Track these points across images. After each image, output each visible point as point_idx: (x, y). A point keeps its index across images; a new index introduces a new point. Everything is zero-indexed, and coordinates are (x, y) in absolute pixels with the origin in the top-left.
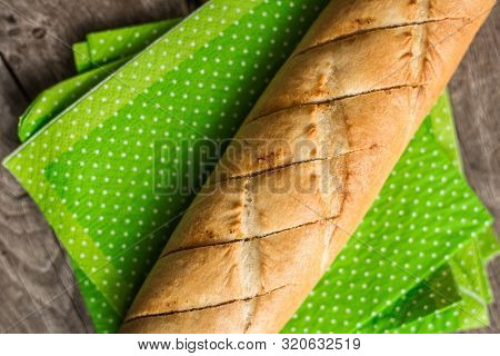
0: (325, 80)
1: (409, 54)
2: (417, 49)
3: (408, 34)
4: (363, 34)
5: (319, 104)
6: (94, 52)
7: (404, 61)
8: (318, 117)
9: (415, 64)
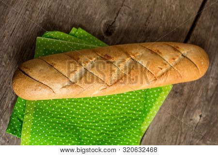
0: (138, 55)
1: (161, 69)
2: (164, 70)
3: (166, 65)
4: (156, 54)
5: (131, 58)
6: (77, 33)
7: (159, 69)
8: (128, 60)
9: (160, 73)
